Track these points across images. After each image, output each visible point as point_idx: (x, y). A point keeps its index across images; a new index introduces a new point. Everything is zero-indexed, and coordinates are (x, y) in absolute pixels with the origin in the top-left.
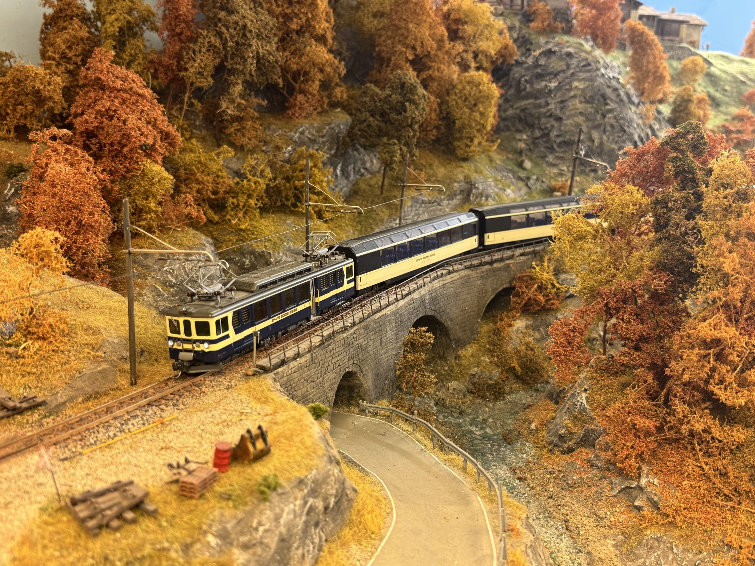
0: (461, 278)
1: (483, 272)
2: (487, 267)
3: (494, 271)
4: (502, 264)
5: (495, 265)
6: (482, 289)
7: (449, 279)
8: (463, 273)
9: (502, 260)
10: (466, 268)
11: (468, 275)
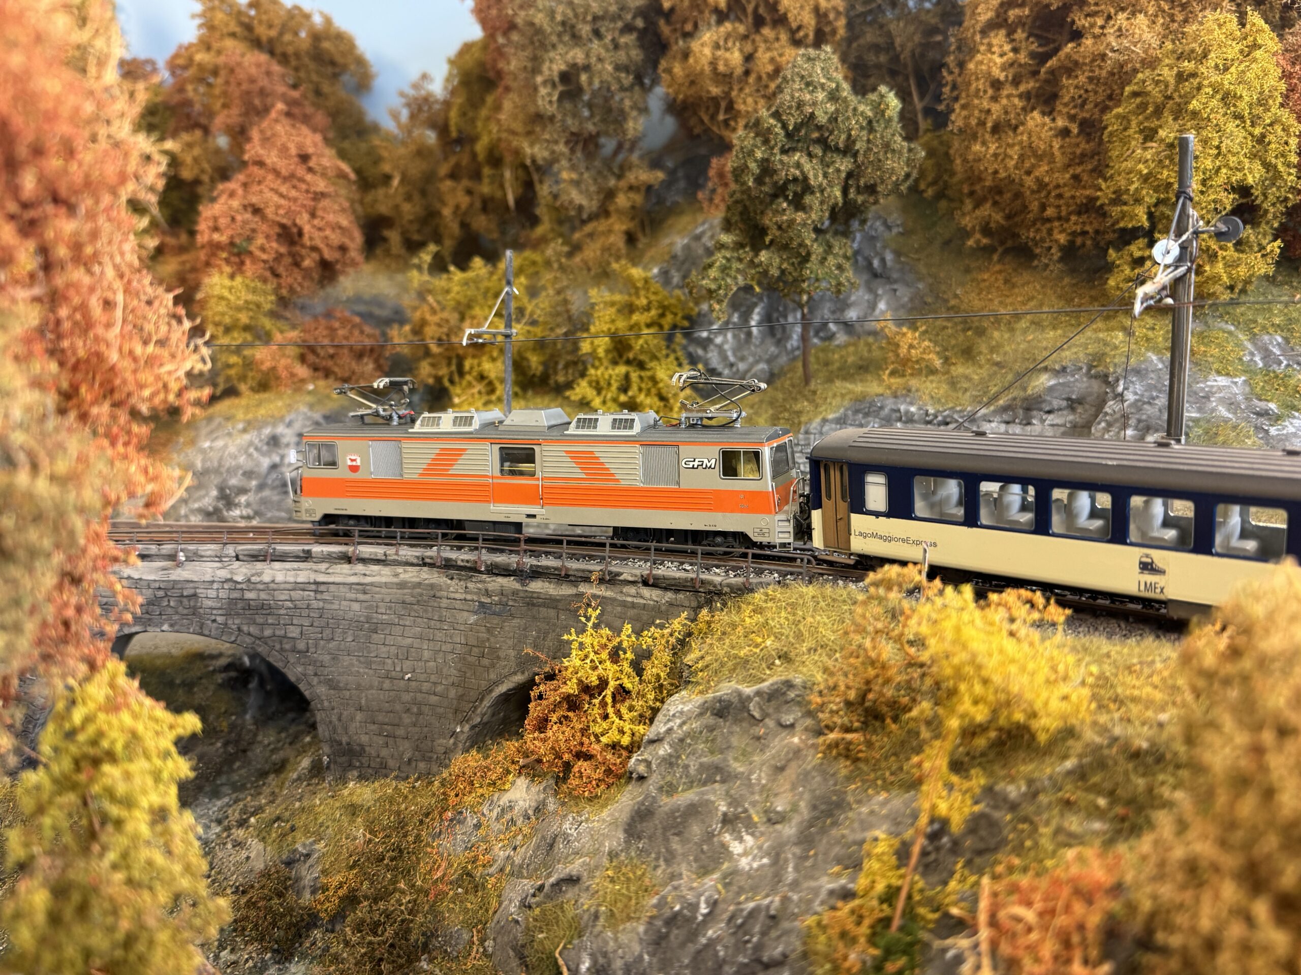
0: (402, 585)
1: (487, 593)
2: (510, 583)
3: (532, 601)
4: (566, 590)
5: (537, 586)
6: (480, 644)
7: (343, 573)
8: (410, 575)
9: (563, 577)
10: (423, 563)
11: (432, 586)
